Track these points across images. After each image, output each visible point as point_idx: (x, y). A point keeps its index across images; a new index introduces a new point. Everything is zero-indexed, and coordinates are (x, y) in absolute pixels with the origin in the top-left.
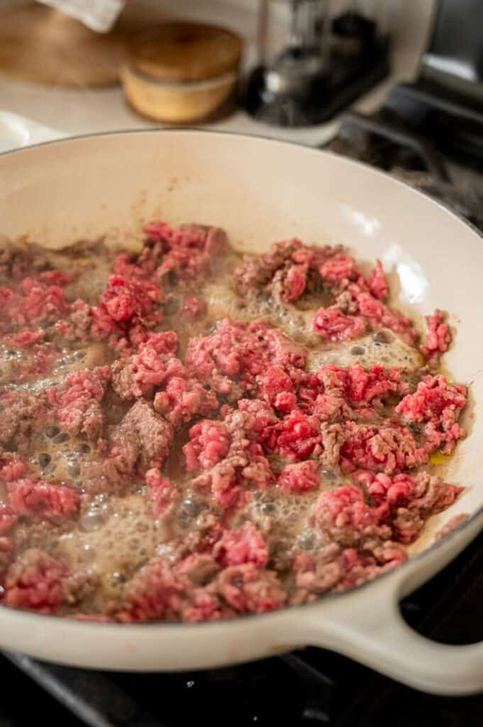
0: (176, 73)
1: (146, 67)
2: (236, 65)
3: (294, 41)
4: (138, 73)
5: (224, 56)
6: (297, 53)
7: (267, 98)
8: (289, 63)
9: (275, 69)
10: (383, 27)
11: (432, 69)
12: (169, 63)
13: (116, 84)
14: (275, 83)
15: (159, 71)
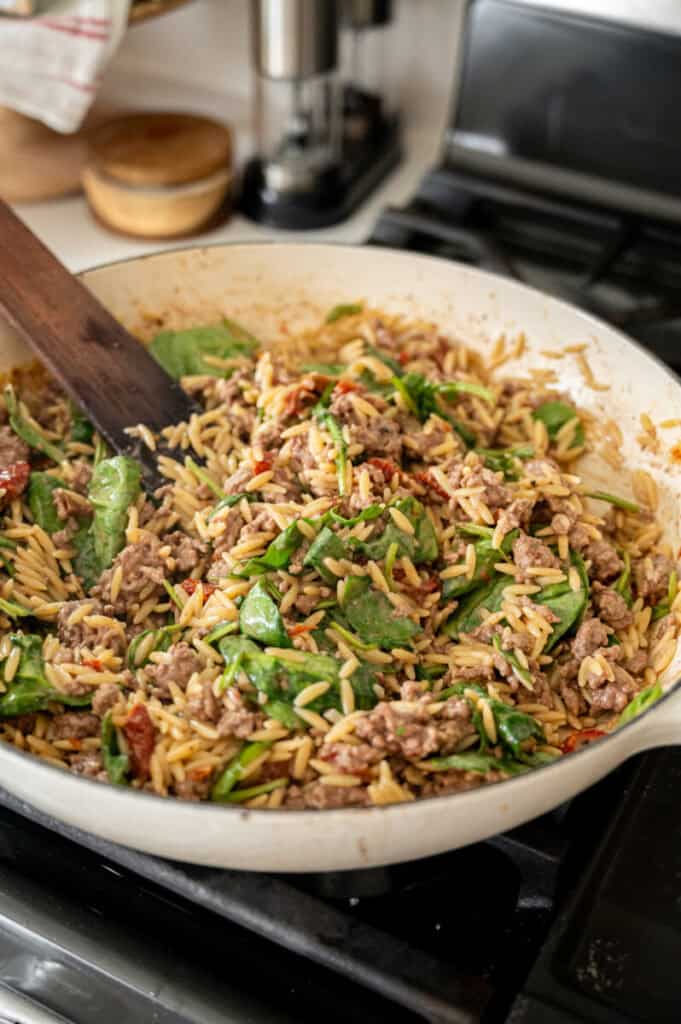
0: (160, 175)
1: (119, 171)
2: (226, 162)
3: (295, 127)
4: (106, 178)
5: (213, 152)
6: (301, 141)
7: (269, 197)
8: (293, 153)
9: (275, 162)
10: (391, 103)
11: (460, 148)
12: (148, 164)
13: (78, 193)
14: (278, 179)
15: (136, 175)
